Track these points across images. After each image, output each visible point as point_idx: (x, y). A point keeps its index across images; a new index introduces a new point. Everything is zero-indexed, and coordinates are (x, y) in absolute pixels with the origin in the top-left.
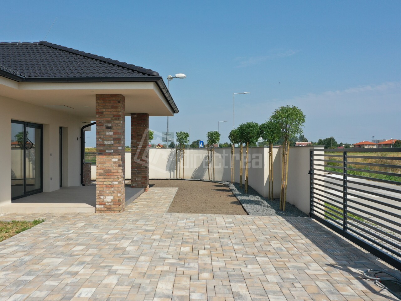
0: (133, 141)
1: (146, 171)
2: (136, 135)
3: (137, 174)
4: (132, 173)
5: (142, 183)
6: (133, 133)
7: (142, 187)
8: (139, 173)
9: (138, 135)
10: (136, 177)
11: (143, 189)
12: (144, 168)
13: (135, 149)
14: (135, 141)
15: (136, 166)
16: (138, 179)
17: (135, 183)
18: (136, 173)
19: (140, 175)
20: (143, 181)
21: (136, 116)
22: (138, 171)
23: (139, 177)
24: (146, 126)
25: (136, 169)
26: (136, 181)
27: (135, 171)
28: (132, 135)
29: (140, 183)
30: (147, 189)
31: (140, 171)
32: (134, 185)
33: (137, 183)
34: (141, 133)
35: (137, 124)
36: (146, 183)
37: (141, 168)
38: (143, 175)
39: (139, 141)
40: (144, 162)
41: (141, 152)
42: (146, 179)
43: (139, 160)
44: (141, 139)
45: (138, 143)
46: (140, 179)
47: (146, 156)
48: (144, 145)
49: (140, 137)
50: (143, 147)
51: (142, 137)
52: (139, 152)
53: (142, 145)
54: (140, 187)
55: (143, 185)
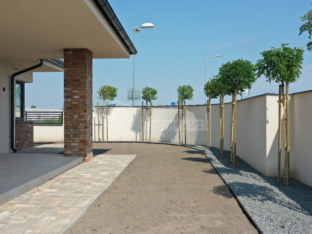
0: (67, 89)
1: (85, 133)
2: (72, 80)
3: (74, 137)
4: (65, 135)
5: (80, 150)
6: (67, 78)
7: (79, 155)
8: (75, 135)
9: (74, 81)
10: (71, 141)
11: (81, 159)
12: (83, 127)
13: (70, 100)
14: (70, 89)
15: (71, 125)
16: (75, 144)
17: (70, 150)
18: (72, 136)
19: (77, 139)
20: (81, 147)
21: (71, 53)
22: (73, 133)
23: (75, 141)
24: (85, 67)
25: (72, 130)
26: (72, 147)
27: (70, 133)
28: (65, 80)
29: (77, 149)
30: (86, 158)
31: (77, 133)
32: (68, 152)
33: (73, 149)
34: (79, 78)
35: (73, 64)
36: (85, 150)
37: (79, 127)
38: (81, 139)
39: (76, 90)
40: (83, 119)
41: (79, 105)
42: (85, 143)
43: (76, 116)
44: (78, 86)
45: (74, 92)
46: (77, 144)
47: (85, 111)
48: (82, 94)
49: (77, 83)
50: (81, 97)
51: (80, 83)
52: (76, 105)
53: (79, 94)
54: (77, 155)
55: (81, 152)
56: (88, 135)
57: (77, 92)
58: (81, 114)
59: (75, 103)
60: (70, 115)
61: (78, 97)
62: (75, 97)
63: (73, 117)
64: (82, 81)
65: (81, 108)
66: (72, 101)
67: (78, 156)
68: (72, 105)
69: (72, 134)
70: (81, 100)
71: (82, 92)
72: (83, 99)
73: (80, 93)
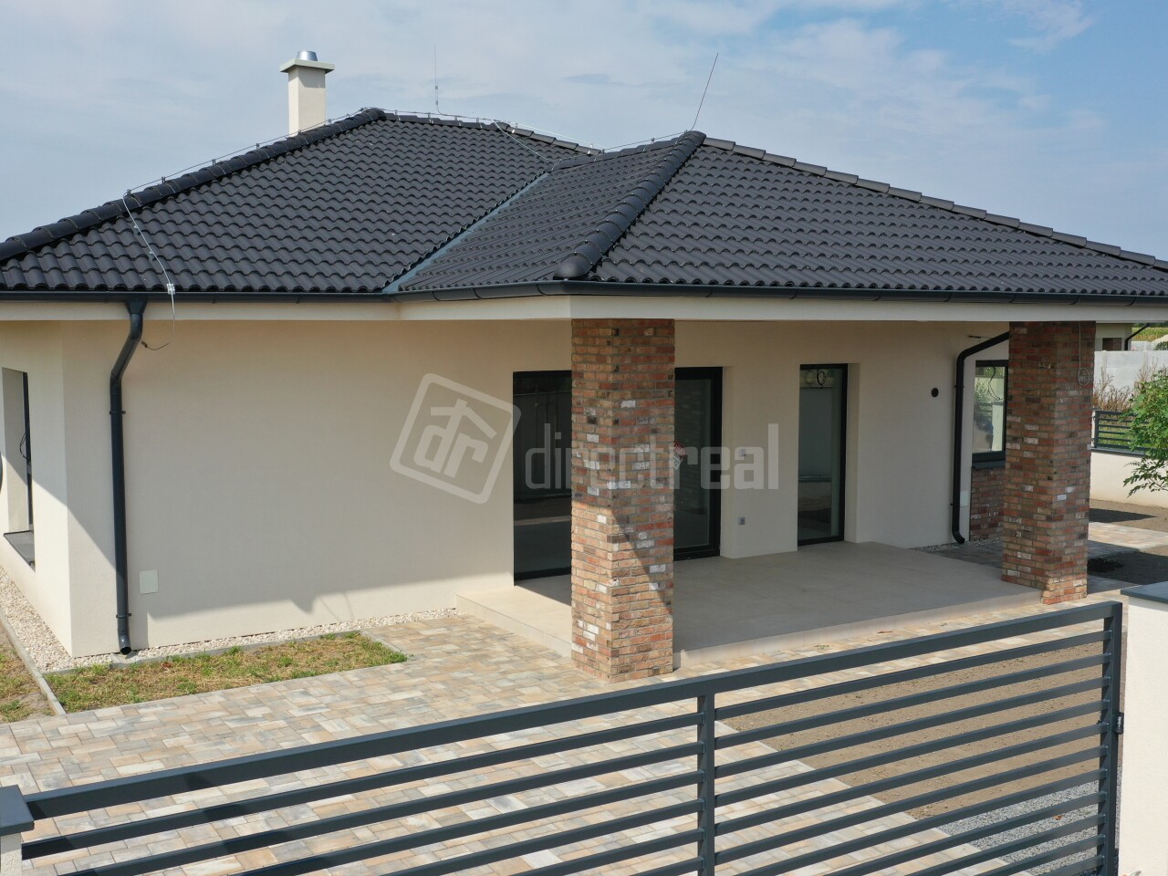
0: (1012, 419)
3: (1023, 537)
5: (1035, 571)
6: (1014, 393)
8: (1026, 534)
9: (1030, 400)
10: (1018, 547)
12: (1044, 518)
13: (1018, 447)
14: (1019, 420)
15: (1019, 507)
16: (1025, 556)
17: (1014, 566)
19: (1029, 543)
20: (1038, 565)
21: (1024, 331)
22: (1023, 528)
23: (1027, 549)
24: (1052, 367)
25: (1020, 521)
26: (1018, 562)
27: (1015, 527)
29: (1029, 570)
30: (1047, 594)
31: (1030, 529)
32: (1010, 573)
33: (1020, 568)
34: (1038, 393)
35: (1028, 358)
36: (1047, 573)
37: (1035, 516)
38: (1038, 544)
39: (1031, 422)
40: (1044, 498)
41: (1036, 461)
43: (1030, 488)
44: (1036, 414)
46: (1029, 557)
47: (1050, 479)
48: (1045, 436)
49: (1035, 406)
50: (1043, 442)
51: (1042, 407)
52: (1031, 461)
53: (1039, 434)
54: (1029, 583)
55: (1038, 577)
57: (1034, 428)
58: (1042, 483)
59: (1028, 454)
60: (1017, 484)
61: (1036, 441)
62: (1030, 441)
63: (1023, 489)
64: (1044, 400)
65: (1040, 469)
66: (1022, 450)
68: (1022, 459)
69: (1020, 530)
70: (1041, 449)
71: (1043, 428)
72: (1046, 448)
73: (1039, 431)
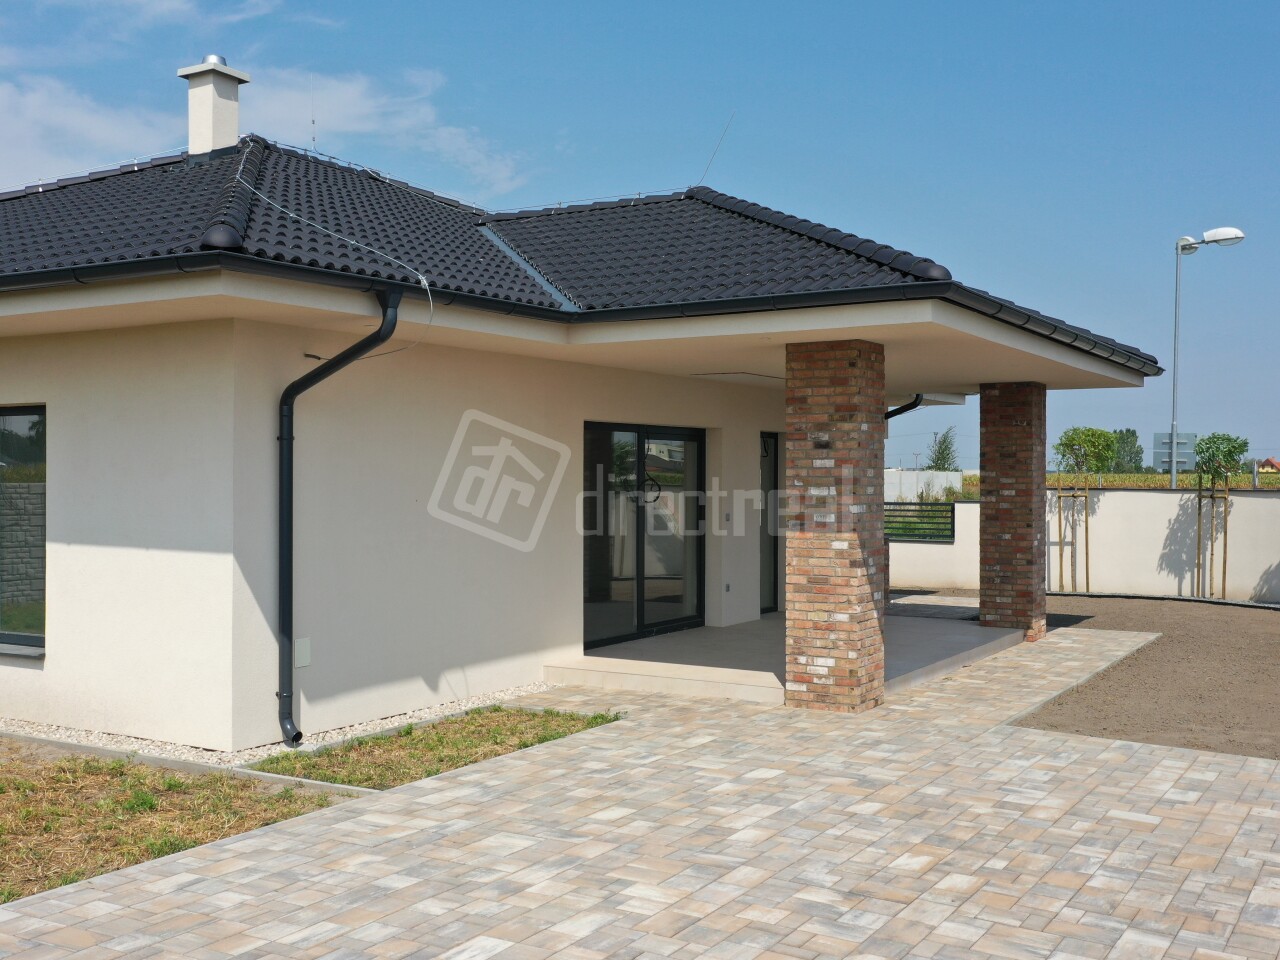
0: (987, 474)
1: (1029, 575)
2: (998, 455)
3: (1002, 582)
4: (983, 579)
5: (1016, 613)
7: (1016, 626)
8: (1005, 580)
10: (997, 593)
11: (1020, 633)
14: (994, 474)
15: (997, 555)
16: (1005, 600)
17: (993, 611)
19: (1009, 587)
20: (1019, 607)
21: (996, 392)
22: (1001, 574)
23: (1006, 594)
24: (1028, 424)
25: (998, 568)
26: (998, 607)
27: (993, 574)
28: (983, 455)
29: (1010, 612)
30: (1030, 632)
31: (1009, 574)
32: (989, 617)
33: (1000, 611)
34: (1014, 448)
35: (1001, 417)
36: (1029, 613)
37: (1014, 562)
38: (1019, 587)
39: (1007, 476)
40: (1023, 544)
41: (1014, 511)
42: (1029, 599)
43: (1008, 537)
44: (1012, 467)
45: (1004, 480)
46: (1010, 600)
47: (1029, 526)
48: (1023, 487)
49: (1010, 461)
50: (1019, 493)
51: (1018, 461)
52: (1007, 511)
53: (1015, 486)
54: (1010, 625)
55: (1019, 618)
56: (1035, 581)
57: (1009, 481)
58: (1020, 531)
59: (1005, 506)
60: (993, 534)
61: (1013, 493)
62: (1006, 493)
63: (1000, 538)
64: (1021, 455)
65: (1019, 518)
66: (997, 502)
67: (1012, 627)
68: (998, 510)
69: (998, 577)
70: (1018, 499)
71: (1021, 480)
72: (1024, 498)
73: (1017, 483)
